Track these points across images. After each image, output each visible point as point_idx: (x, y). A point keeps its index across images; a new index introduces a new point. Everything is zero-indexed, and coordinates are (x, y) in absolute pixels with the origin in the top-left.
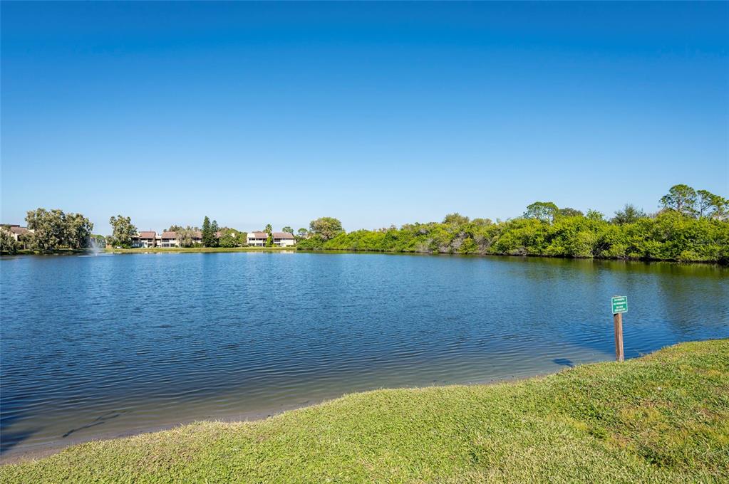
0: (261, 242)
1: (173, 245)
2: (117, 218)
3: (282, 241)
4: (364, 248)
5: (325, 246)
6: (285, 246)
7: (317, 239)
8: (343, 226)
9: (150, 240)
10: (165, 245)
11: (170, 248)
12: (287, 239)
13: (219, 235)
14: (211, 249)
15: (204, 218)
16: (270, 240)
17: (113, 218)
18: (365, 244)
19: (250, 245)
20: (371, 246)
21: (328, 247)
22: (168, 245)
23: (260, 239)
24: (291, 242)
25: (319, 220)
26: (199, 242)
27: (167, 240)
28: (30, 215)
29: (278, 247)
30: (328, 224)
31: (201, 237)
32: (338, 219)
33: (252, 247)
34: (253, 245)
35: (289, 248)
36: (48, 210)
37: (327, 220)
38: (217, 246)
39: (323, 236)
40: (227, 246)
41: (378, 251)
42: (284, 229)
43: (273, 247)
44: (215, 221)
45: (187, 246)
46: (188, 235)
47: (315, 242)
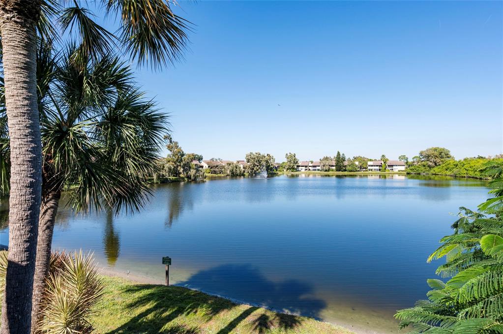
0: (378, 168)
1: (318, 170)
2: (289, 154)
3: (394, 167)
4: (465, 175)
5: (432, 171)
6: (396, 171)
7: (424, 166)
8: (452, 154)
9: (306, 166)
10: (314, 170)
11: (317, 172)
12: (399, 165)
13: (346, 163)
14: (340, 173)
15: (337, 152)
16: (384, 166)
17: (287, 154)
18: (465, 172)
19: (369, 170)
20: (471, 174)
21: (434, 173)
22: (316, 170)
23: (378, 166)
24: (403, 168)
25: (427, 150)
26: (334, 168)
27: (315, 166)
28: (247, 156)
29: (391, 172)
30: (436, 153)
31: (334, 165)
32: (446, 148)
33: (370, 172)
34: (371, 170)
35: (400, 173)
36: (254, 153)
37: (435, 150)
38: (345, 170)
39: (430, 164)
40: (351, 171)
41: (476, 178)
42: (400, 158)
43: (387, 172)
44: (343, 154)
45: (326, 171)
46: (327, 164)
47: (423, 168)
